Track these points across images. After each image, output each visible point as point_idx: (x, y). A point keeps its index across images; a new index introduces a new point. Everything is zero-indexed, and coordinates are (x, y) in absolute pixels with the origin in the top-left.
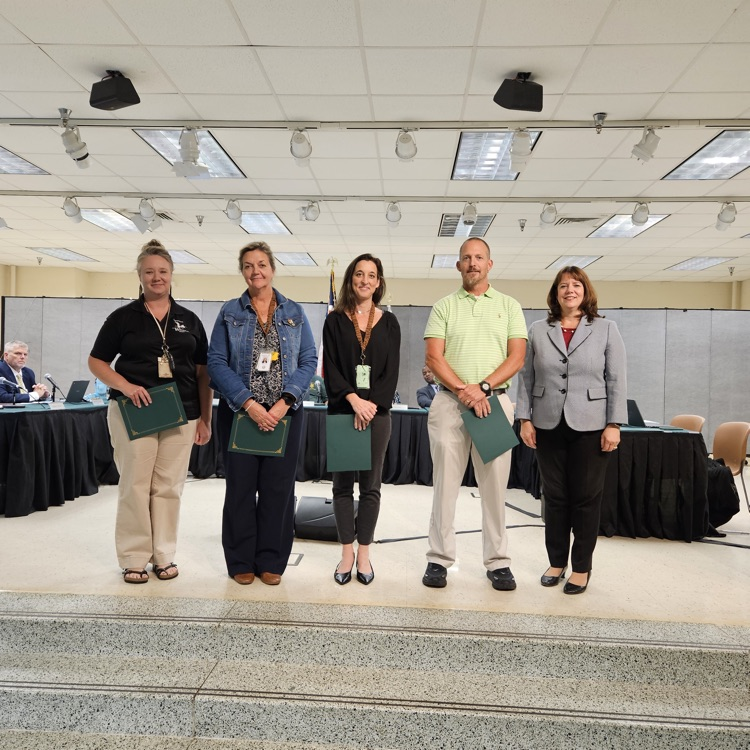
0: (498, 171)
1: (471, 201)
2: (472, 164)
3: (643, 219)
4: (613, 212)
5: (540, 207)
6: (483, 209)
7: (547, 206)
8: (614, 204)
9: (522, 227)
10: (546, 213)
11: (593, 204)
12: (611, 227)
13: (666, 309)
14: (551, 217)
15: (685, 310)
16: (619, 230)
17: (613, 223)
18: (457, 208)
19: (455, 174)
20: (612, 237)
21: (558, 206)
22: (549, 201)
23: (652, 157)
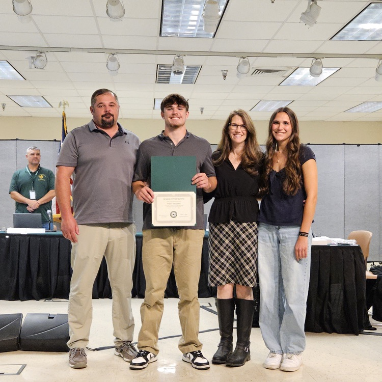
0: (199, 30)
1: (179, 55)
2: (176, 24)
3: (318, 72)
4: (297, 65)
5: (236, 61)
6: (189, 61)
7: (242, 60)
8: (295, 59)
9: (225, 76)
10: (241, 65)
11: (279, 59)
12: (297, 77)
13: (344, 144)
14: (245, 69)
15: (358, 145)
16: (304, 80)
17: (298, 74)
18: (168, 60)
19: (163, 31)
20: (299, 85)
21: (251, 60)
22: (244, 56)
23: (315, 23)
